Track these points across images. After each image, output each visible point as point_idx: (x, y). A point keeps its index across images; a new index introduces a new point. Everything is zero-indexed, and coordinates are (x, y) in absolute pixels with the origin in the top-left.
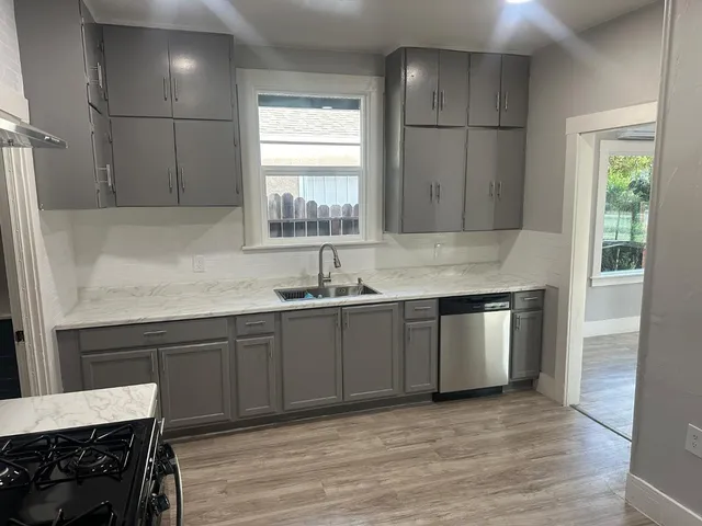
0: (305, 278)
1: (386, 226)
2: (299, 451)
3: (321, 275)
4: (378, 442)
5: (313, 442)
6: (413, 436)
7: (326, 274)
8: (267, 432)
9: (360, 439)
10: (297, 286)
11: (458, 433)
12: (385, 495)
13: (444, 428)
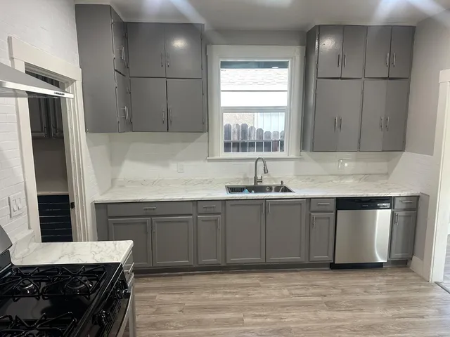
0: (246, 179)
1: (303, 147)
2: (232, 291)
3: (256, 178)
4: (286, 292)
5: (243, 286)
6: (312, 291)
7: (259, 177)
8: (215, 276)
9: (274, 288)
10: (241, 184)
11: (344, 292)
12: (283, 329)
13: (334, 288)
